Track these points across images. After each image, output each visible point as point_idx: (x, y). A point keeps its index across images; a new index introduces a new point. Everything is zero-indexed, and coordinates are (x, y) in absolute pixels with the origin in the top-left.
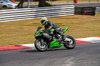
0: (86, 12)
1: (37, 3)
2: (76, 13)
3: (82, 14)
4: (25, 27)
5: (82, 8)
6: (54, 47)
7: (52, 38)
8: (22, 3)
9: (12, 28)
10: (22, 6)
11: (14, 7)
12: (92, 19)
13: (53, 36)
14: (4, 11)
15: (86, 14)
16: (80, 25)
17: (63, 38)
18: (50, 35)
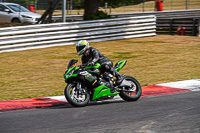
0: (179, 29)
1: (82, 12)
2: (159, 31)
3: (172, 34)
4: (57, 60)
5: (173, 22)
6: (102, 98)
7: (98, 80)
8: (50, 12)
9: (31, 62)
10: (50, 17)
11: (34, 21)
12: (191, 44)
13: (98, 76)
14: (14, 30)
15: (179, 34)
16: (169, 56)
17: (118, 79)
18: (94, 74)
